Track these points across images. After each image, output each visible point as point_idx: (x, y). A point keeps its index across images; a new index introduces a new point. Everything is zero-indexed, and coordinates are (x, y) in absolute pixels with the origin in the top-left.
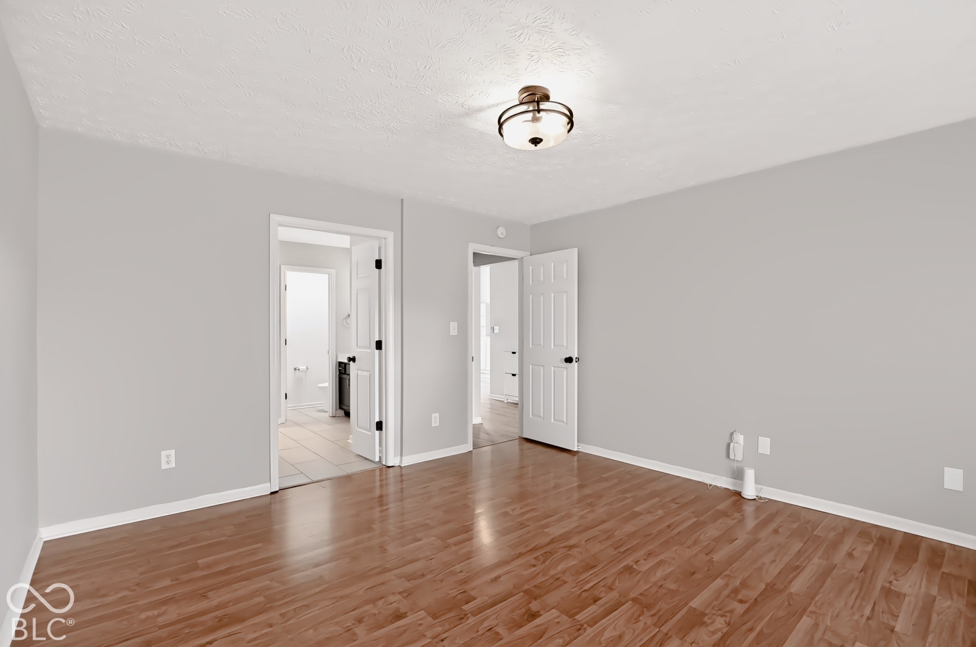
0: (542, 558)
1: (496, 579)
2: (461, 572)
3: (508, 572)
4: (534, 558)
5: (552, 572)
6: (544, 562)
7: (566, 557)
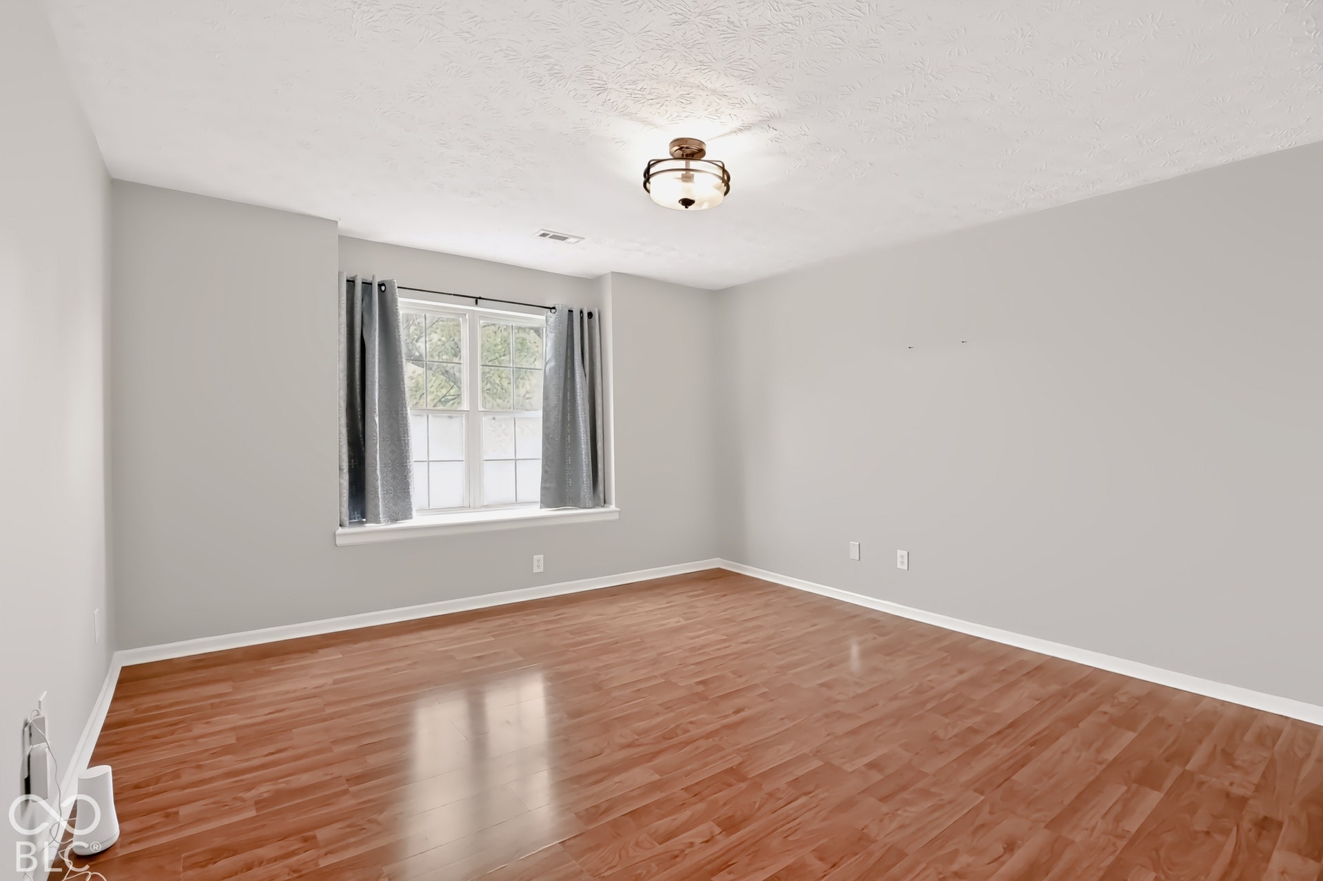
0: (679, 731)
1: (737, 711)
2: (782, 719)
3: (726, 716)
4: (689, 731)
5: (671, 715)
6: (677, 726)
7: (645, 732)
